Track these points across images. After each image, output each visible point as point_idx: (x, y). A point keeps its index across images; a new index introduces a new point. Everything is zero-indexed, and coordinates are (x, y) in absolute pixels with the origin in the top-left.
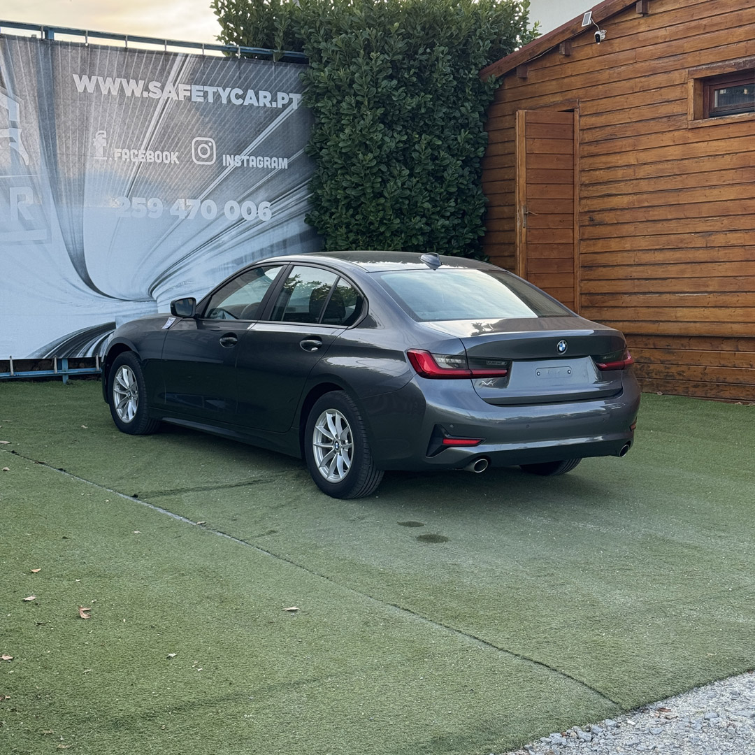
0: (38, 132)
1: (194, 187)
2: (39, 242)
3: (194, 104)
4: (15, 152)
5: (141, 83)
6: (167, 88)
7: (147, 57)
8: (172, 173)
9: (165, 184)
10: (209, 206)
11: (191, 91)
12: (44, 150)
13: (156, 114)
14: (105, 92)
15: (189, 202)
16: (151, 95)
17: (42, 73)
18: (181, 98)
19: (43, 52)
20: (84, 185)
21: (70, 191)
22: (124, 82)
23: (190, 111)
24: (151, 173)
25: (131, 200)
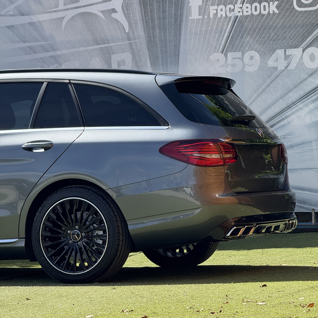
10: (312, 54)
15: (289, 52)
25: (226, 56)
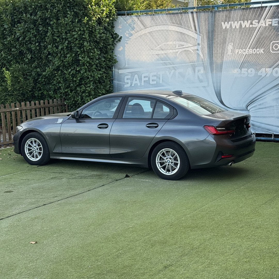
0: (207, 46)
1: (270, 63)
2: (204, 87)
3: (273, 27)
4: (198, 54)
5: (249, 21)
6: (261, 22)
7: (253, 10)
8: (260, 58)
9: (257, 62)
10: (277, 71)
11: (272, 21)
12: (208, 52)
13: (255, 33)
14: (234, 27)
15: (267, 69)
16: (253, 26)
17: (210, 24)
18: (267, 25)
19: (211, 15)
20: (222, 65)
21: (217, 67)
22: (242, 22)
23: (271, 30)
24: (250, 58)
25: (241, 70)
